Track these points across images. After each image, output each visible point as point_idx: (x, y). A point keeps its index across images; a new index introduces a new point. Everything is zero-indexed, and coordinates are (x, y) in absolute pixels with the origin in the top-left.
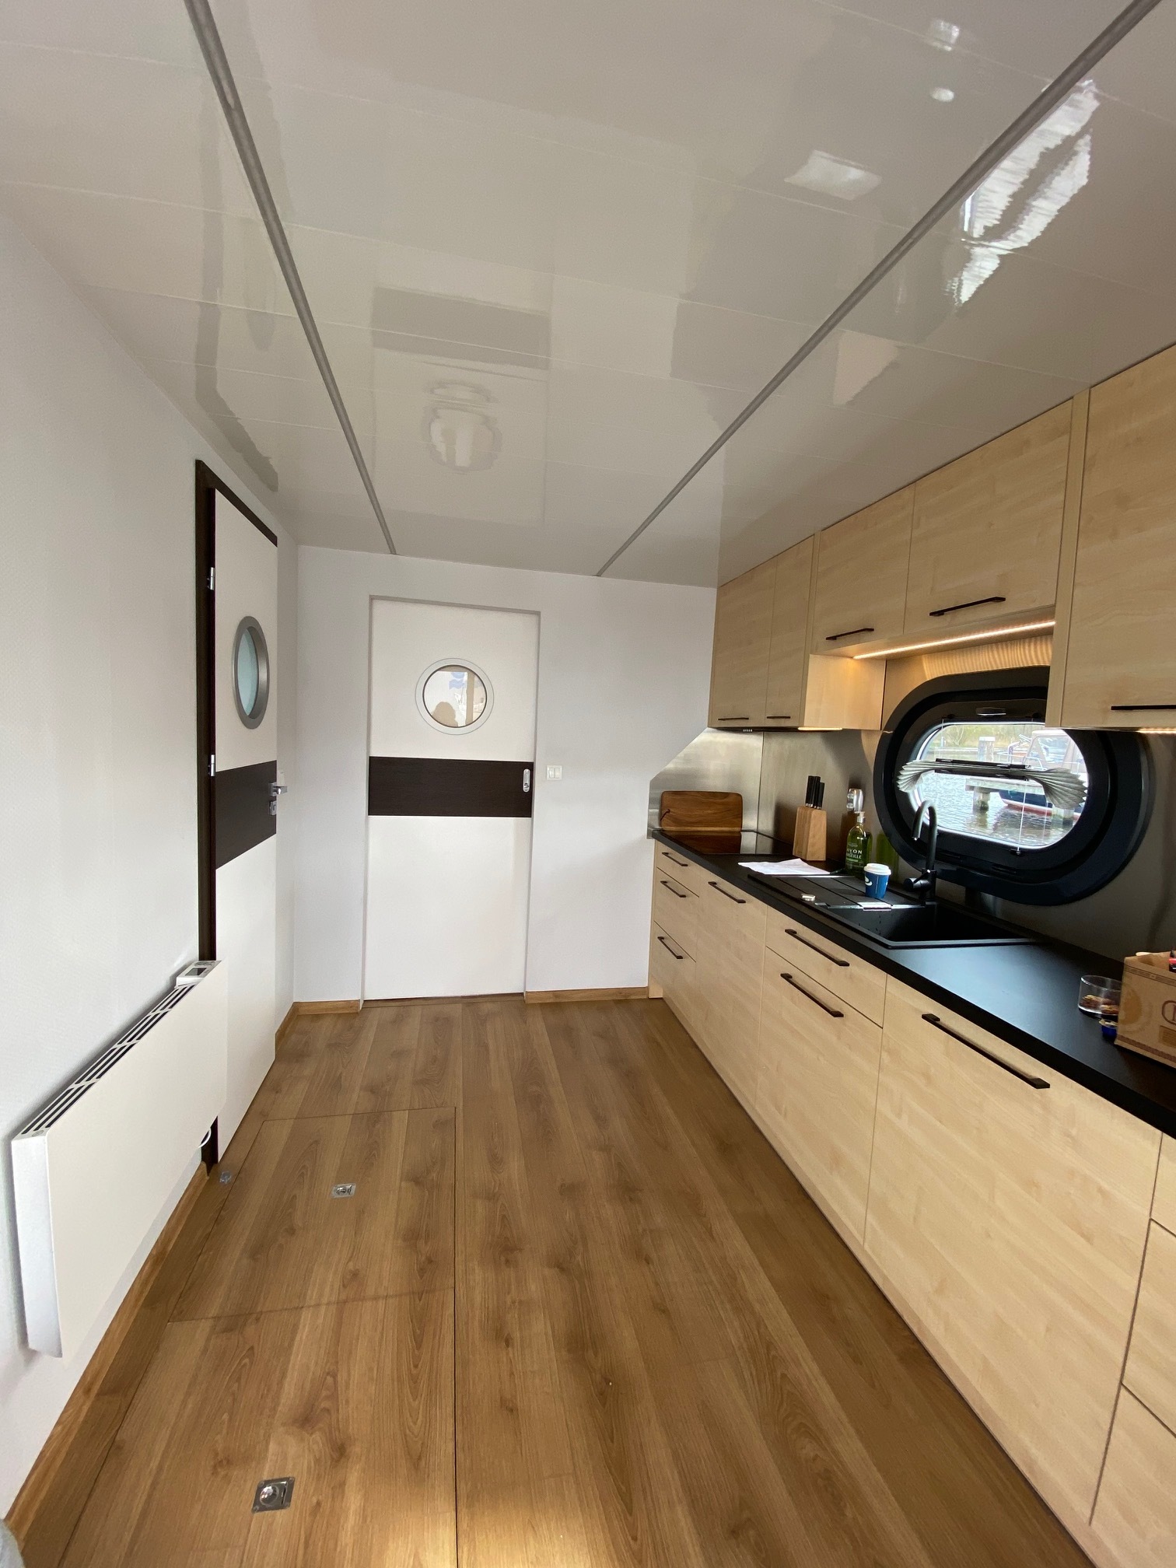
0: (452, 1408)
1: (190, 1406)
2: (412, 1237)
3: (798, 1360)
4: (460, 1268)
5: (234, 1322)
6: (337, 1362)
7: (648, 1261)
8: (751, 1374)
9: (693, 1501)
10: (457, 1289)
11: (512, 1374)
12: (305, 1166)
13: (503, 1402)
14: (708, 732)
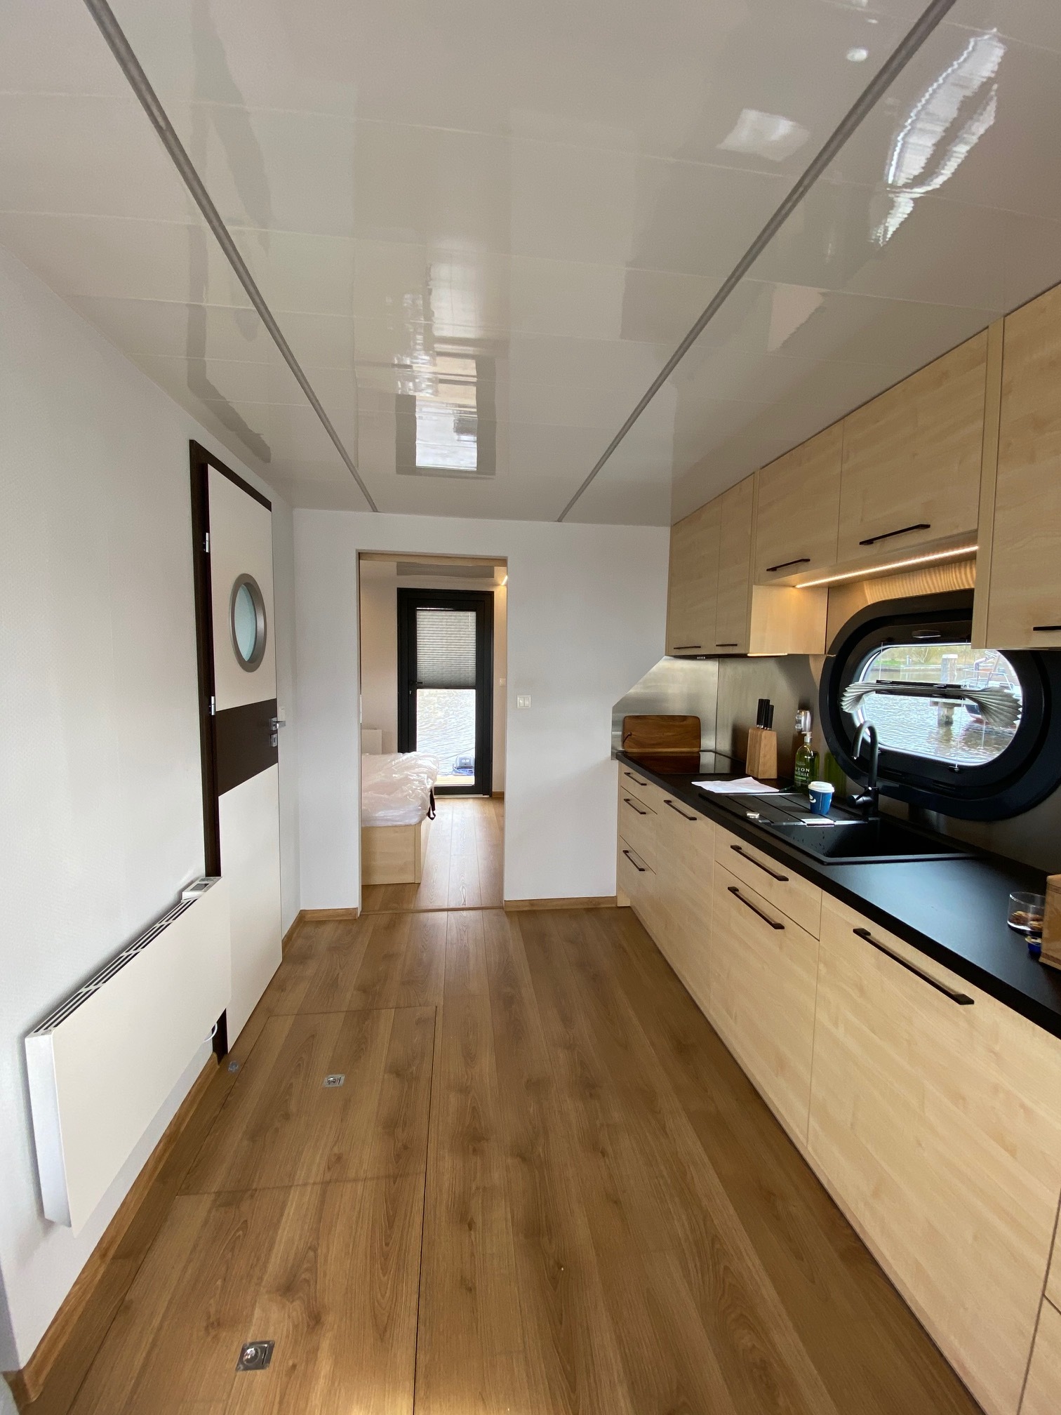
0: (417, 1284)
1: (190, 1271)
2: (392, 1124)
3: (741, 1252)
4: (432, 1155)
5: (232, 1199)
6: (318, 1238)
7: (604, 1153)
8: (696, 1266)
9: (633, 1383)
10: (428, 1174)
11: (472, 1255)
12: (301, 1058)
13: (463, 1279)
14: (666, 660)
